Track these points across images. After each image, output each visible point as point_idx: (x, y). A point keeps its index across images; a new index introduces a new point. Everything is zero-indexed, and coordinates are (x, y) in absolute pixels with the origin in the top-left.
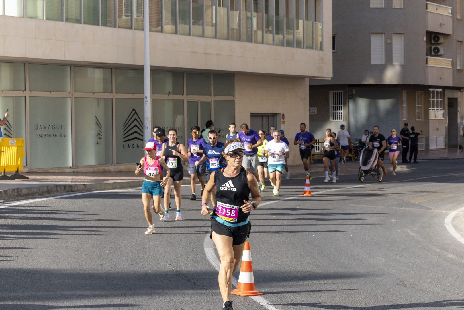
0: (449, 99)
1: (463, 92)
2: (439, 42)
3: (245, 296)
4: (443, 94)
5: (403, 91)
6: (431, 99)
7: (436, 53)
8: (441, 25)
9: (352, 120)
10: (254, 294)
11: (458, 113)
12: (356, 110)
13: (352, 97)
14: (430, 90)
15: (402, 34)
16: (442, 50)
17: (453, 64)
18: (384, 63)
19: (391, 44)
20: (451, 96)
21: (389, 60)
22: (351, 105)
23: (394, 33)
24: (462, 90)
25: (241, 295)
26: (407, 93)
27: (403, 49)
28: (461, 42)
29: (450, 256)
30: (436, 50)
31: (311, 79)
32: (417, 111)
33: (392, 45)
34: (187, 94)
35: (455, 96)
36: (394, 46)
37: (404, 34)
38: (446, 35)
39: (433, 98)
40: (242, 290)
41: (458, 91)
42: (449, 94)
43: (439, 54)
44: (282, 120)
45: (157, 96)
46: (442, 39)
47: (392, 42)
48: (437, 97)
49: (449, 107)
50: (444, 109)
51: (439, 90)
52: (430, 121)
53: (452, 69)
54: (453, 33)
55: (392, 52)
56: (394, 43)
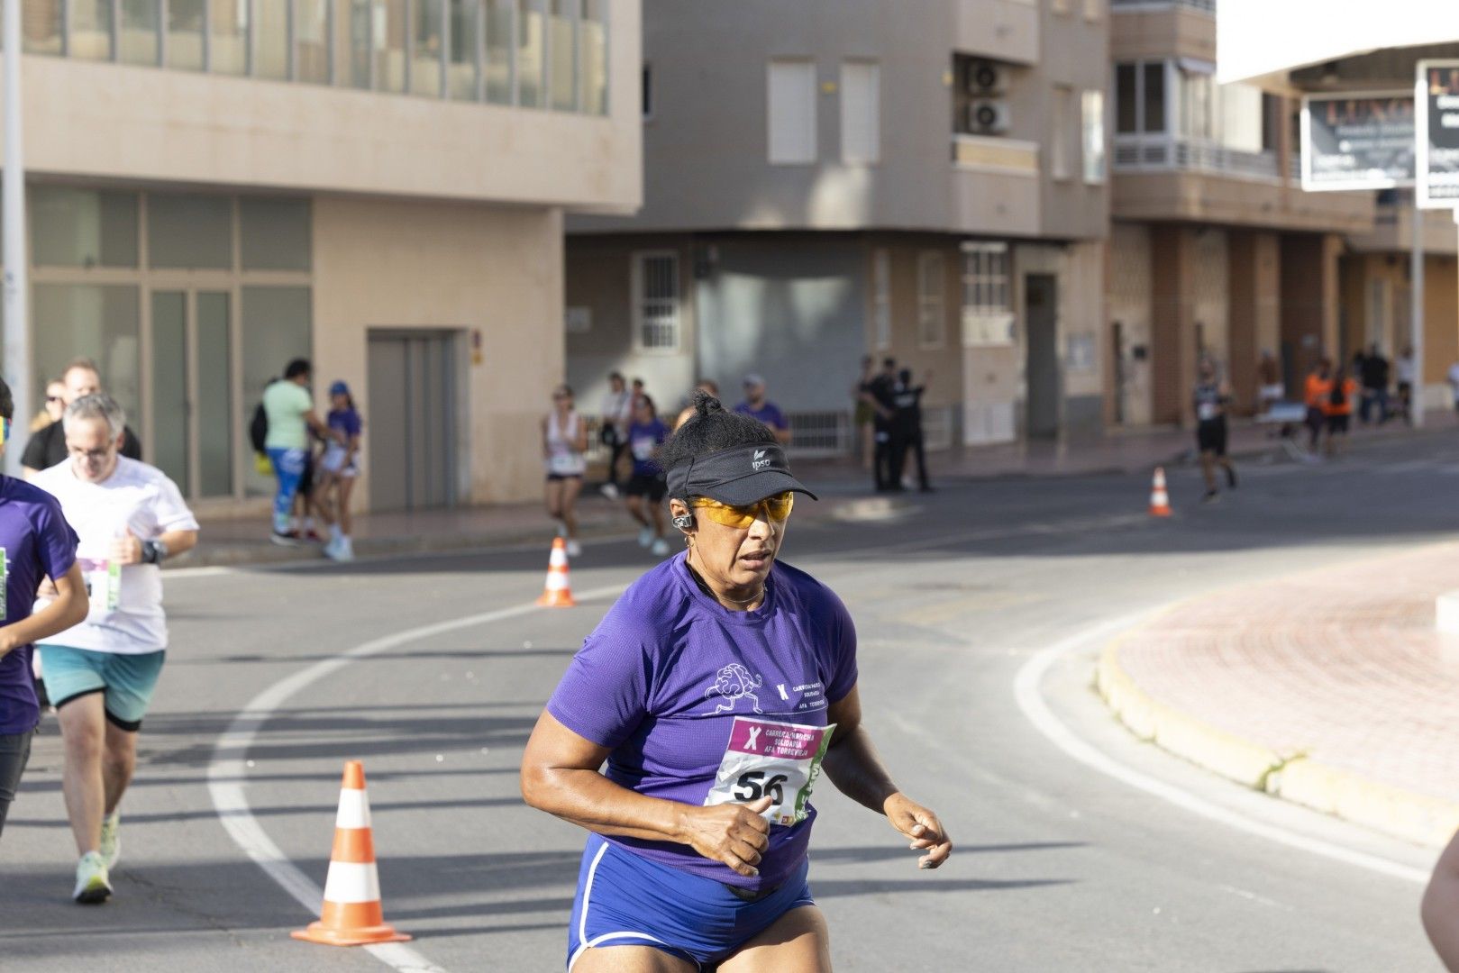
0: (1029, 276)
2: (995, 89)
3: (350, 946)
4: (1007, 261)
5: (878, 252)
6: (970, 279)
7: (985, 124)
8: (1002, 32)
9: (707, 350)
10: (380, 938)
11: (1059, 324)
12: (720, 316)
13: (707, 272)
14: (969, 247)
15: (872, 61)
16: (1007, 117)
17: (1043, 161)
18: (813, 159)
19: (836, 95)
20: (1036, 269)
21: (829, 148)
22: (703, 297)
23: (846, 60)
24: (1070, 249)
25: (337, 941)
26: (890, 261)
27: (876, 114)
28: (1067, 88)
29: (1033, 798)
30: (986, 116)
31: (571, 213)
32: (925, 317)
33: (839, 100)
34: (154, 264)
35: (1048, 269)
36: (846, 103)
37: (878, 61)
38: (1018, 68)
39: (978, 271)
40: (338, 925)
41: (1057, 251)
42: (1029, 262)
43: (994, 127)
44: (472, 351)
45: (51, 274)
46: (1006, 79)
47: (840, 89)
48: (990, 272)
49: (1032, 304)
50: (1013, 311)
51: (996, 247)
52: (966, 350)
53: (1039, 177)
54: (1041, 58)
55: (840, 123)
56: (844, 91)
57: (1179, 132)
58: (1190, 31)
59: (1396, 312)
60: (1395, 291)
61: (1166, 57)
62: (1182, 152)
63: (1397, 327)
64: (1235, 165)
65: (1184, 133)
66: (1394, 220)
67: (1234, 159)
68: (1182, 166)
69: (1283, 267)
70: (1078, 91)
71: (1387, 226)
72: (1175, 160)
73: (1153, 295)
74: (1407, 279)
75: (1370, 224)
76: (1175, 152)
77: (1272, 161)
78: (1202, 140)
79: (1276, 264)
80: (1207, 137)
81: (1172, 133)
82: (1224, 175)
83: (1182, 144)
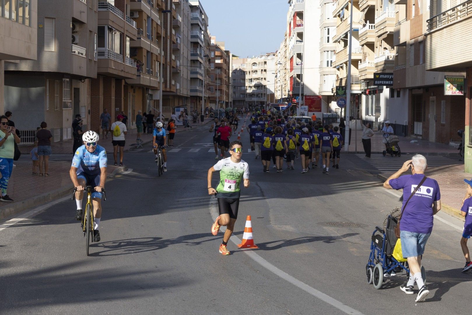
0: (75, 89)
1: (84, 82)
2: (75, 31)
4: (70, 85)
5: (48, 80)
6: (63, 89)
8: (81, 12)
11: (80, 103)
14: (64, 79)
15: (53, 18)
16: (78, 39)
17: (87, 54)
19: (43, 28)
20: (76, 87)
23: (46, 17)
26: (49, 82)
27: (54, 35)
28: (90, 31)
30: (73, 39)
31: (6, 61)
32: (56, 101)
33: (44, 30)
35: (78, 87)
36: (46, 31)
37: (55, 18)
38: (81, 23)
39: (65, 88)
41: (79, 81)
42: (75, 84)
43: (74, 42)
46: (78, 27)
48: (67, 88)
49: (74, 97)
50: (71, 99)
51: (68, 80)
52: (63, 111)
53: (87, 58)
54: (87, 22)
55: (44, 38)
56: (45, 28)
57: (107, 48)
58: (111, 17)
59: (132, 101)
60: (132, 95)
61: (106, 25)
62: (108, 53)
63: (132, 106)
64: (117, 58)
65: (109, 48)
66: (140, 76)
67: (117, 56)
68: (108, 57)
69: (116, 88)
70: (93, 33)
71: (138, 77)
72: (107, 55)
73: (91, 95)
74: (134, 92)
75: (136, 76)
76: (107, 53)
77: (122, 57)
78: (111, 50)
79: (114, 88)
80: (112, 49)
81: (106, 47)
82: (116, 60)
83: (109, 51)
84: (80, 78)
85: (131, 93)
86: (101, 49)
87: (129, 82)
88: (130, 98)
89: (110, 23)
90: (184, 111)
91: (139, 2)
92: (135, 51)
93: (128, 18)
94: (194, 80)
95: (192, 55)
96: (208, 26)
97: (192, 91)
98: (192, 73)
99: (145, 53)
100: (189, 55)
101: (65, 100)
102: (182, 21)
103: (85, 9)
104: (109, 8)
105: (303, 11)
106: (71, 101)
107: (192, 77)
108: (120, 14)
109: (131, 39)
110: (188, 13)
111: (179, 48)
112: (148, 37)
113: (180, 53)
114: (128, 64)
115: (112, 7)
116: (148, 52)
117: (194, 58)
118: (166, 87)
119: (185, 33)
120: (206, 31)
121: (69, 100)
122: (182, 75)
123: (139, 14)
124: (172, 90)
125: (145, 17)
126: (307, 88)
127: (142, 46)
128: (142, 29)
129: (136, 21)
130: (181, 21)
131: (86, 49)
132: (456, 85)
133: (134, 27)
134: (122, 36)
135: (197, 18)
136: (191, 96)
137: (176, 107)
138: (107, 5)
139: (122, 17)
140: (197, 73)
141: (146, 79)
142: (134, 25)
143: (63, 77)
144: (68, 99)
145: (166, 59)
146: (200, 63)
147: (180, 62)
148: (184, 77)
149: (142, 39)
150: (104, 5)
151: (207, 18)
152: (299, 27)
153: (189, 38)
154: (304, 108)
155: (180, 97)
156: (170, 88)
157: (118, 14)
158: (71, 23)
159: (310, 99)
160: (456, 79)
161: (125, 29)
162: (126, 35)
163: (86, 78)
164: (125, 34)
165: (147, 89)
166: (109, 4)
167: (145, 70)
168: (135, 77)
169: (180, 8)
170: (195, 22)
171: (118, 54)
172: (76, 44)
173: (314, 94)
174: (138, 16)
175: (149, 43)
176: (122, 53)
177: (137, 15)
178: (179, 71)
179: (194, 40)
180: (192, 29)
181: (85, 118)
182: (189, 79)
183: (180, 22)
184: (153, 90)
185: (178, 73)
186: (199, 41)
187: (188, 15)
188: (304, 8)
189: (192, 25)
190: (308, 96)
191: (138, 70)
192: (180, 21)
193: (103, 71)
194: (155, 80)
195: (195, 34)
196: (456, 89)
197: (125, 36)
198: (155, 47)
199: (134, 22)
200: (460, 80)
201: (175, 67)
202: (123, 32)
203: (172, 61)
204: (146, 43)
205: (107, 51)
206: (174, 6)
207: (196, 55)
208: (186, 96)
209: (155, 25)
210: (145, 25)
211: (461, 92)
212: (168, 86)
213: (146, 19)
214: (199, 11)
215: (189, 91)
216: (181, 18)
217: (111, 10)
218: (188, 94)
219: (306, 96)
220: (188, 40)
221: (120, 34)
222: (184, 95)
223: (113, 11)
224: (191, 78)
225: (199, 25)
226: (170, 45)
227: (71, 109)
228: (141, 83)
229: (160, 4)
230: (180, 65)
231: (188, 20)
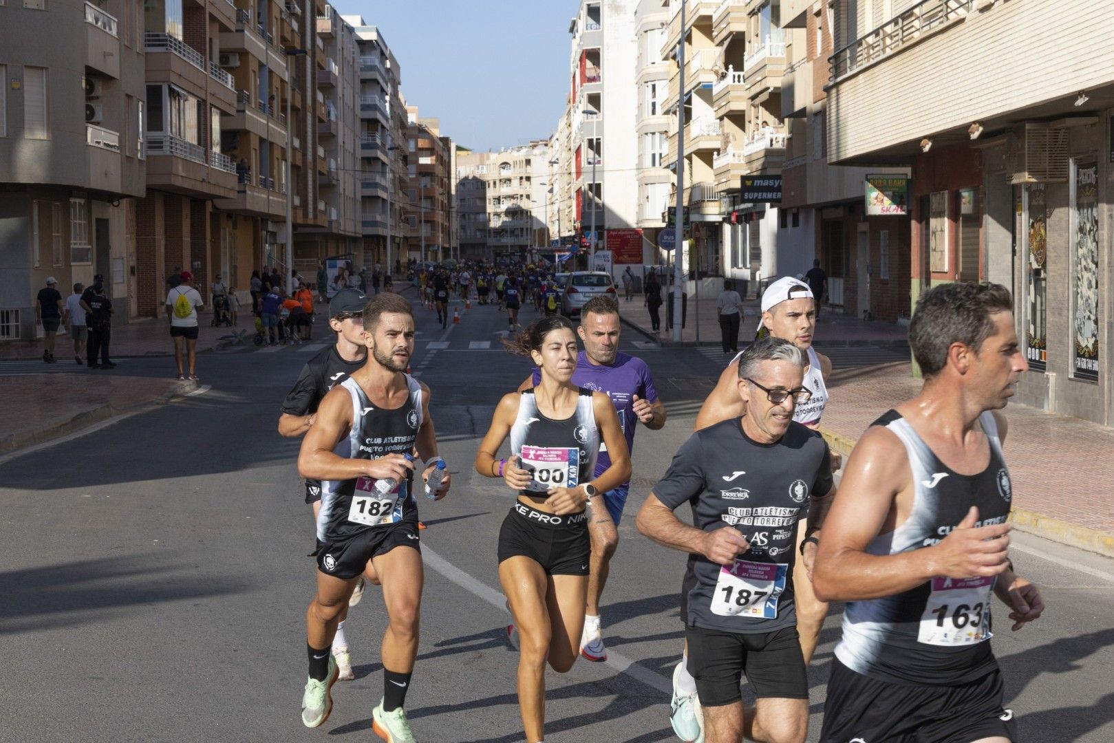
0: (98, 220)
2: (93, 95)
4: (88, 212)
5: (35, 201)
6: (72, 221)
7: (90, 117)
8: (105, 55)
11: (111, 251)
14: (72, 200)
15: (42, 68)
16: (101, 113)
17: (121, 142)
18: (5, 135)
19: (21, 90)
20: (100, 216)
23: (27, 67)
24: (116, 203)
26: (39, 207)
27: (45, 105)
28: (129, 96)
30: (88, 113)
32: (54, 246)
33: (22, 93)
35: (105, 217)
36: (27, 95)
37: (46, 68)
38: (107, 79)
39: (75, 219)
41: (108, 204)
42: (98, 211)
43: (93, 120)
46: (100, 88)
47: (22, 86)
48: (80, 219)
49: (98, 238)
50: (90, 243)
51: (82, 201)
52: (73, 268)
53: (121, 154)
54: (121, 76)
55: (23, 110)
56: (25, 88)
57: (169, 131)
58: (175, 66)
59: (230, 247)
60: (230, 234)
61: (164, 82)
62: (171, 143)
63: (231, 257)
64: (190, 154)
65: (171, 131)
66: (244, 192)
67: (190, 149)
68: (172, 152)
69: (191, 218)
70: (135, 99)
71: (241, 195)
72: (168, 148)
73: (137, 235)
74: (235, 227)
75: (236, 193)
76: (168, 143)
77: (203, 152)
78: (178, 137)
79: (189, 216)
80: (180, 135)
81: (167, 131)
82: (188, 159)
83: (172, 138)
84: (109, 197)
85: (226, 231)
86: (155, 135)
87: (221, 205)
88: (225, 239)
89: (173, 78)
90: (345, 267)
91: (239, 33)
92: (233, 139)
93: (216, 67)
94: (370, 201)
95: (364, 147)
96: (400, 84)
97: (365, 224)
98: (365, 185)
99: (254, 143)
100: (357, 149)
101: (75, 244)
102: (339, 73)
103: (114, 48)
104: (171, 47)
105: (599, 49)
106: (90, 247)
107: (365, 194)
108: (197, 59)
109: (223, 114)
110: (353, 58)
111: (333, 131)
112: (261, 108)
113: (337, 143)
114: (216, 166)
115: (177, 43)
116: (262, 140)
117: (369, 153)
118: (305, 215)
119: (348, 99)
120: (395, 95)
121: (85, 244)
122: (342, 191)
123: (240, 59)
124: (319, 223)
125: (253, 65)
126: (612, 212)
127: (248, 127)
128: (248, 91)
129: (232, 74)
130: (337, 74)
131: (118, 134)
132: (890, 193)
133: (229, 87)
134: (202, 107)
135: (373, 68)
136: (365, 237)
137: (329, 259)
138: (166, 40)
139: (202, 67)
140: (376, 185)
141: (258, 199)
142: (230, 83)
143: (71, 196)
144: (83, 242)
145: (304, 155)
146: (383, 163)
147: (337, 161)
148: (346, 193)
149: (247, 112)
150: (159, 40)
151: (398, 67)
152: (593, 83)
153: (356, 112)
154: (604, 256)
155: (341, 239)
156: (315, 217)
157: (192, 59)
158: (84, 77)
159: (616, 237)
160: (890, 182)
161: (209, 91)
162: (211, 104)
163: (122, 196)
164: (210, 100)
165: (262, 220)
166: (171, 37)
167: (257, 181)
168: (233, 195)
169: (336, 46)
170: (369, 75)
171: (194, 146)
172: (97, 124)
173: (627, 225)
174: (238, 64)
175: (265, 122)
176: (202, 143)
177: (235, 62)
178: (334, 182)
179: (369, 115)
180: (363, 92)
181: (123, 283)
182: (359, 198)
183: (336, 77)
184: (277, 222)
185: (334, 185)
186: (379, 117)
187: (353, 62)
188: (602, 42)
189: (364, 82)
190: (614, 230)
191: (241, 180)
192: (334, 74)
193: (160, 181)
194: (280, 200)
195: (369, 102)
196: (890, 202)
197: (208, 106)
198: (279, 130)
199: (230, 76)
200: (899, 182)
201: (326, 173)
202: (204, 98)
203: (318, 160)
204: (257, 122)
205: (168, 138)
206: (319, 42)
207: (373, 146)
208: (353, 235)
209: (276, 83)
210: (254, 81)
211: (901, 208)
212: (311, 215)
213: (256, 69)
214: (378, 52)
215: (360, 225)
216: (337, 68)
217: (176, 49)
218: (358, 231)
219: (609, 230)
220: (354, 115)
221: (198, 101)
222: (347, 234)
223: (180, 52)
224: (363, 197)
225: (378, 83)
226: (314, 125)
227: (90, 263)
228: (249, 207)
229: (288, 36)
230: (337, 169)
231: (354, 72)
